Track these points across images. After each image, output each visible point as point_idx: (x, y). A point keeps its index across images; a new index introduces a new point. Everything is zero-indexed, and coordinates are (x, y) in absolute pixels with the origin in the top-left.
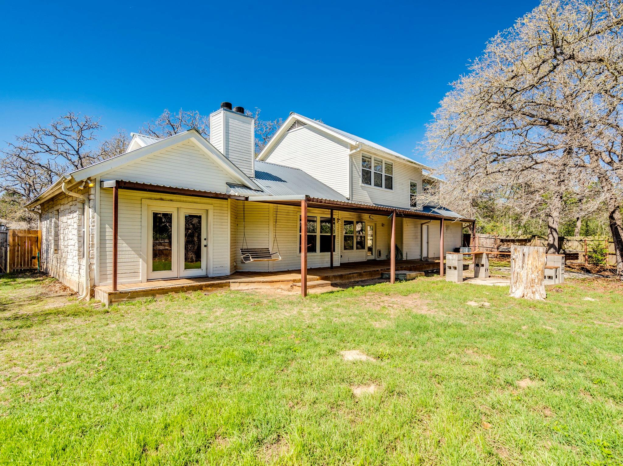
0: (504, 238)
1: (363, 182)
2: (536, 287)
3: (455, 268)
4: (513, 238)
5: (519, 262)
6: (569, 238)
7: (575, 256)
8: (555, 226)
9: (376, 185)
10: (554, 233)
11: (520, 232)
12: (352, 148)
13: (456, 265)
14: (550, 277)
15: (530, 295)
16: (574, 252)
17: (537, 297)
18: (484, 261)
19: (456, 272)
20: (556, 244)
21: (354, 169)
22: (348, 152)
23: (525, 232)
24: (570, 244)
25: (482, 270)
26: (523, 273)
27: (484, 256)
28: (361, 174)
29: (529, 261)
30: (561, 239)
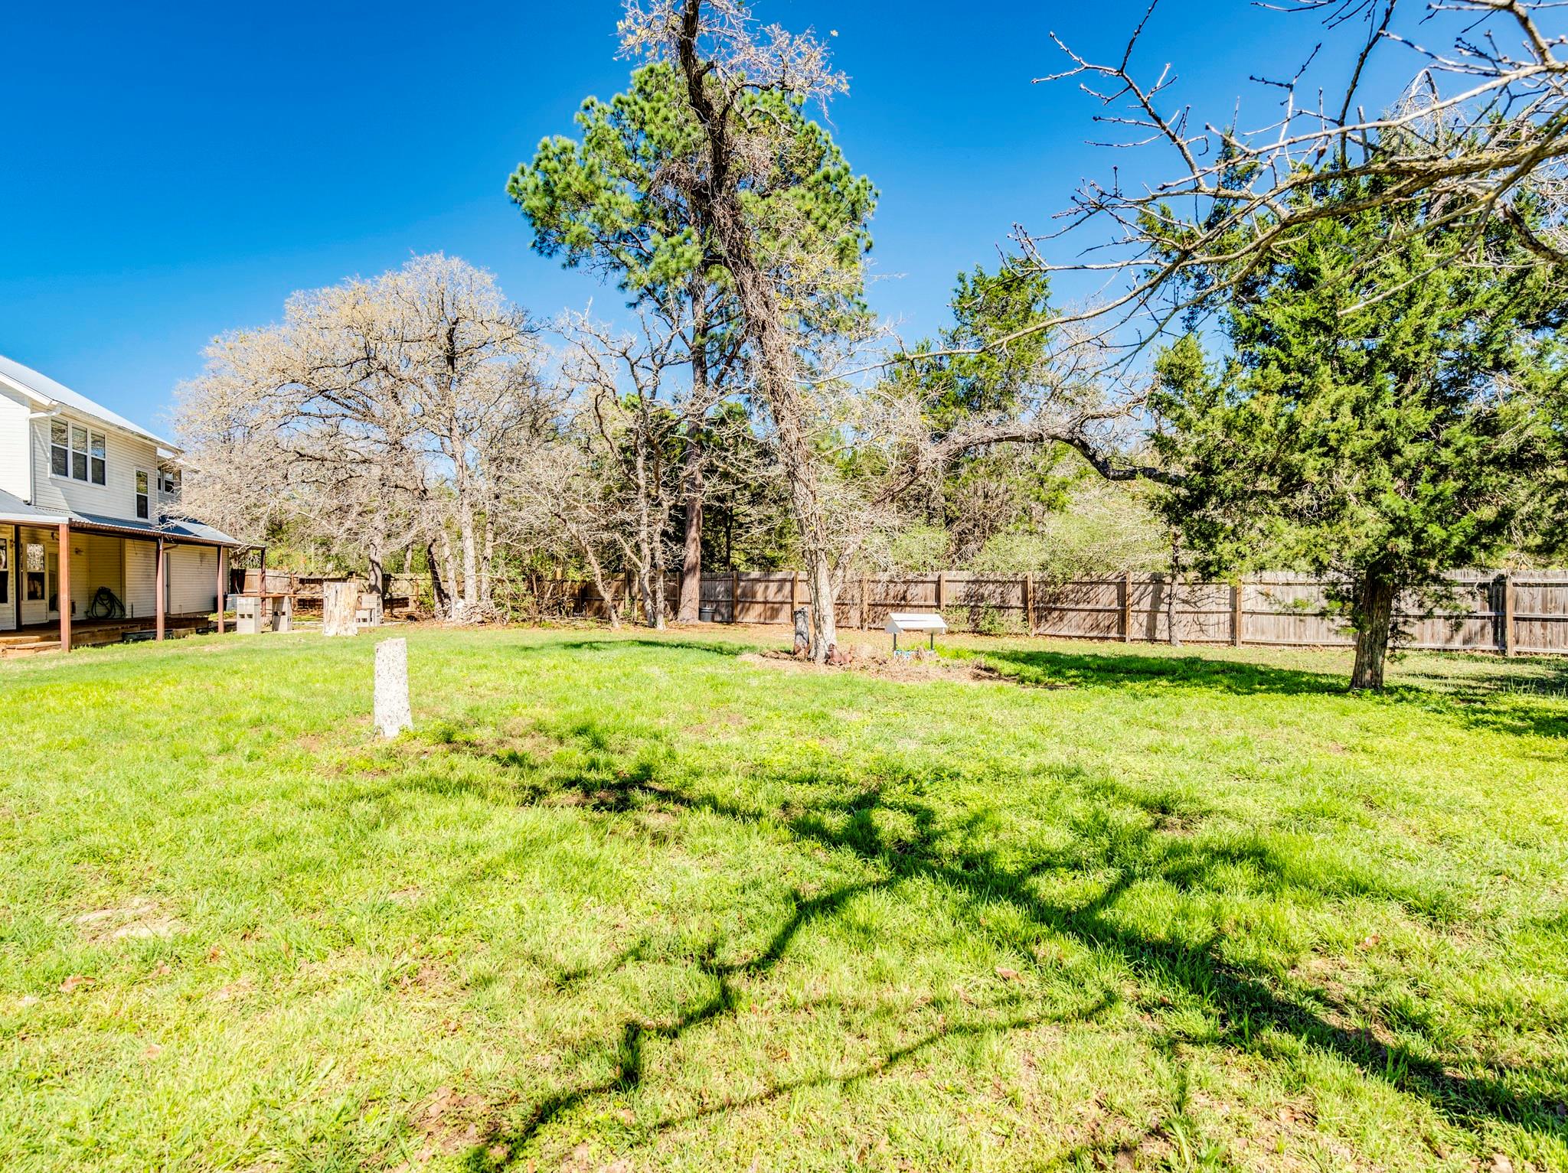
0: (305, 576)
1: (54, 472)
2: (349, 624)
3: (250, 616)
4: (319, 576)
5: (332, 600)
6: (397, 576)
7: (404, 602)
8: (377, 559)
9: (76, 476)
10: (377, 569)
11: (330, 566)
12: (35, 406)
13: (252, 612)
14: (365, 620)
15: (344, 633)
16: (403, 596)
17: (350, 633)
18: (286, 607)
19: (252, 621)
20: (380, 585)
21: (37, 446)
22: (25, 413)
23: (337, 568)
24: (398, 584)
25: (283, 620)
26: (336, 611)
27: (286, 599)
28: (49, 455)
29: (342, 598)
30: (387, 579)
